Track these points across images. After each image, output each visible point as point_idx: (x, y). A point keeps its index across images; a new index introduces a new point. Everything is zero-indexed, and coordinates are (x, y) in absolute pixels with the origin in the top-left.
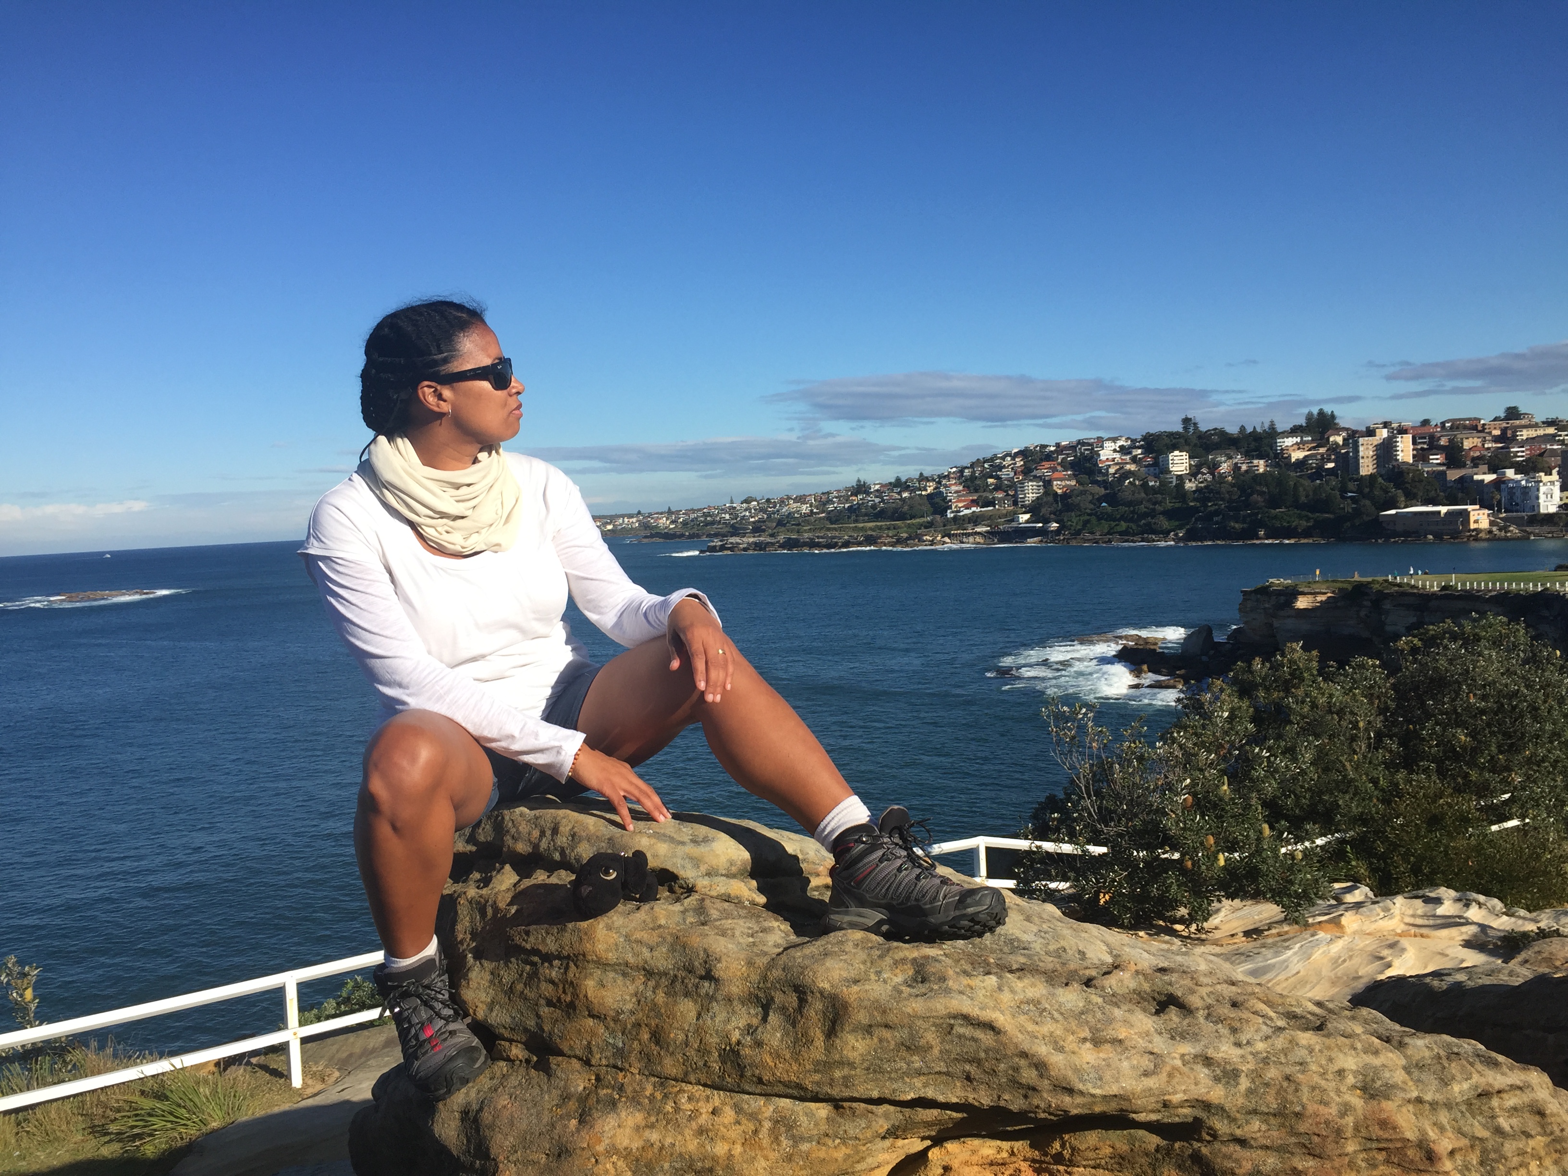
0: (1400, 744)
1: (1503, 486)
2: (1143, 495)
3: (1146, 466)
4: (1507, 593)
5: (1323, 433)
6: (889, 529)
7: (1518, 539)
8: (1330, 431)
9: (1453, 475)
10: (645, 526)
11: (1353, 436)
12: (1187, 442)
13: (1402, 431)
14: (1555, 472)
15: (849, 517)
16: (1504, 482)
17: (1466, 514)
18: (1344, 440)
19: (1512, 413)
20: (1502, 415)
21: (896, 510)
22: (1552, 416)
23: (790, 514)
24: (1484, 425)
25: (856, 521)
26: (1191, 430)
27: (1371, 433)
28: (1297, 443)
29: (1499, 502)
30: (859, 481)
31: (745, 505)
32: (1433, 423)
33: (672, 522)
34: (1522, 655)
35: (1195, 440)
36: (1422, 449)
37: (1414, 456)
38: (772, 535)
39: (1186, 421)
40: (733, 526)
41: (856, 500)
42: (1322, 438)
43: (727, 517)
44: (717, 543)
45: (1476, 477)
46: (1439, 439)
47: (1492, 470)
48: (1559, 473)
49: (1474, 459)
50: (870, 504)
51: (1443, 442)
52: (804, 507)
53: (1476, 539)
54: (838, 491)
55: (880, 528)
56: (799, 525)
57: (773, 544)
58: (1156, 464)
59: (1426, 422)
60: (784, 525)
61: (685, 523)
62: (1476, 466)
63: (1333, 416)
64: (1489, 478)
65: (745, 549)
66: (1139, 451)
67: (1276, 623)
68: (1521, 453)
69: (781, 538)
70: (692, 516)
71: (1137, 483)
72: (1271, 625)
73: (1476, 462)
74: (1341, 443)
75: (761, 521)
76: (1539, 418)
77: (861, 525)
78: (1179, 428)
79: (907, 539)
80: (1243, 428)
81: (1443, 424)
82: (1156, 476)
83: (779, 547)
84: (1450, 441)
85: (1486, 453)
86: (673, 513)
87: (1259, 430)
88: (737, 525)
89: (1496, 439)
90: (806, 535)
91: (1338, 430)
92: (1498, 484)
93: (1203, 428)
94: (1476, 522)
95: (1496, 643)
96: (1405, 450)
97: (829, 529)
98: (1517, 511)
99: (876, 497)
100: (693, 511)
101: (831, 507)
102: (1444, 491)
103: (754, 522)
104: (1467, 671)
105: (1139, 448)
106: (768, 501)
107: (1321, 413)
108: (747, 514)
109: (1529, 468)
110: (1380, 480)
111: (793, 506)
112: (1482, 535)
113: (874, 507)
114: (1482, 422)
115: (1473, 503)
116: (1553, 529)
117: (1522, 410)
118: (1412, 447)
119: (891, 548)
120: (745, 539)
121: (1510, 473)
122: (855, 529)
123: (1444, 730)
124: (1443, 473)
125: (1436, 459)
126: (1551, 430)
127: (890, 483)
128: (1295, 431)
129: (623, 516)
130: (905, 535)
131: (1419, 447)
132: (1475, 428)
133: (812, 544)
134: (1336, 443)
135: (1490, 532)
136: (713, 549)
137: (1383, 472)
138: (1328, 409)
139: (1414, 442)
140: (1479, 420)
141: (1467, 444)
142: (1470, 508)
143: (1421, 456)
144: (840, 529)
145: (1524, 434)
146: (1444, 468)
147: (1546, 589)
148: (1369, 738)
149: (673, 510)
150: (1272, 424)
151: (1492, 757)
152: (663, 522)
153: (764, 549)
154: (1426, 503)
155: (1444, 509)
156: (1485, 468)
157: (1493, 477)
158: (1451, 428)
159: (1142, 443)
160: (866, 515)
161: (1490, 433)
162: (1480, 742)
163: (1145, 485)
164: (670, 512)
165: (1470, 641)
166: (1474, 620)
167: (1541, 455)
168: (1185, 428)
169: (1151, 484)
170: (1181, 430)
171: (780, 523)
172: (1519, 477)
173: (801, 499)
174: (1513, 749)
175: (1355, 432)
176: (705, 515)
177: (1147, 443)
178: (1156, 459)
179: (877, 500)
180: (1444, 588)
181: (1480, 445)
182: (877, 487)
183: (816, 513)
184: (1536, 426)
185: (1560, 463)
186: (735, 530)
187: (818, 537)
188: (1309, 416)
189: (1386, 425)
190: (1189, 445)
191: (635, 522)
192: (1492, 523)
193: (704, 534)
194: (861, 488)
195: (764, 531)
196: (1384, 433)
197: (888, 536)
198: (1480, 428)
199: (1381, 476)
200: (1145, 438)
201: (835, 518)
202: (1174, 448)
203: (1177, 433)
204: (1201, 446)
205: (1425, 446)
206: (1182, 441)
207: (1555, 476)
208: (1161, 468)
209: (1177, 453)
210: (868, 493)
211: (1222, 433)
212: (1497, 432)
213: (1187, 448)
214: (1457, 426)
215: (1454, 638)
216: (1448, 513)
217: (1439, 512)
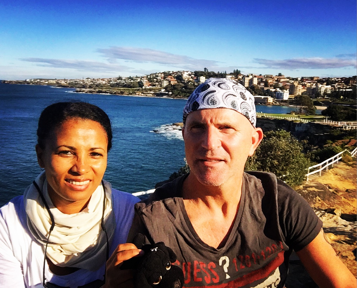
1: (276, 92)
2: (193, 87)
3: (195, 80)
4: (276, 119)
5: (237, 75)
6: (127, 90)
7: (278, 105)
8: (239, 75)
9: (266, 89)
10: (57, 83)
11: (244, 77)
13: (255, 77)
14: (288, 90)
15: (116, 86)
16: (277, 91)
17: (267, 99)
19: (280, 75)
20: (278, 75)
21: (129, 85)
22: (288, 76)
23: (100, 83)
24: (273, 77)
27: (248, 76)
28: (231, 77)
29: (275, 96)
30: (119, 76)
31: (87, 80)
32: (262, 75)
33: (66, 83)
35: (207, 74)
36: (259, 82)
37: (258, 83)
38: (94, 89)
39: (205, 69)
40: (83, 85)
41: (118, 81)
43: (82, 82)
44: (78, 89)
45: (271, 90)
46: (263, 79)
47: (274, 88)
49: (270, 85)
50: (122, 83)
52: (104, 82)
53: (269, 105)
54: (114, 78)
55: (125, 90)
56: (102, 87)
57: (94, 91)
58: (197, 79)
59: (260, 75)
60: (98, 86)
61: (69, 84)
62: (271, 87)
63: (240, 71)
64: (273, 90)
65: (86, 92)
66: (193, 75)
68: (281, 85)
69: (97, 90)
71: (192, 84)
73: (271, 86)
74: (241, 78)
75: (91, 85)
76: (285, 77)
77: (119, 88)
78: (203, 70)
80: (219, 72)
81: (264, 76)
82: (197, 82)
83: (96, 92)
84: (266, 80)
85: (273, 84)
86: (66, 80)
87: (222, 73)
88: (85, 85)
89: (276, 81)
90: (104, 90)
91: (241, 75)
92: (275, 92)
93: (209, 71)
94: (270, 101)
96: (255, 82)
97: (110, 89)
98: (279, 99)
99: (124, 81)
100: (72, 80)
101: (111, 83)
102: (263, 92)
103: (89, 85)
106: (94, 79)
107: (237, 70)
108: (87, 82)
109: (282, 88)
110: (249, 88)
111: (101, 81)
112: (271, 104)
113: (123, 84)
114: (273, 76)
115: (269, 96)
116: (286, 104)
117: (282, 74)
119: (127, 95)
120: (87, 89)
121: (278, 89)
122: (118, 89)
124: (264, 88)
125: (262, 84)
126: (288, 80)
127: (128, 78)
128: (231, 74)
129: (51, 80)
130: (131, 92)
131: (259, 81)
132: (271, 77)
133: (105, 92)
136: (77, 91)
137: (250, 86)
139: (258, 80)
140: (272, 75)
141: (269, 81)
142: (268, 97)
144: (114, 89)
145: (282, 80)
146: (263, 87)
147: (285, 119)
149: (66, 79)
150: (225, 72)
152: (63, 83)
153: (92, 93)
154: (259, 95)
155: (263, 97)
156: (273, 87)
157: (274, 90)
158: (266, 77)
159: (194, 73)
160: (121, 86)
161: (274, 79)
163: (194, 84)
164: (65, 80)
167: (285, 85)
168: (205, 71)
169: (196, 84)
172: (280, 90)
173: (103, 80)
176: (75, 81)
179: (124, 82)
180: (262, 117)
181: (272, 82)
182: (124, 78)
183: (107, 84)
184: (285, 78)
185: (289, 88)
186: (84, 87)
187: (108, 91)
188: (234, 71)
189: (252, 75)
191: (54, 82)
192: (273, 101)
193: (74, 87)
194: (120, 78)
195: (92, 87)
196: (251, 77)
197: (127, 92)
198: (272, 78)
201: (113, 86)
202: (202, 75)
203: (203, 72)
204: (208, 76)
206: (204, 74)
209: (202, 77)
210: (122, 80)
211: (213, 73)
212: (276, 79)
213: (205, 76)
214: (268, 77)
216: (264, 98)
217: (261, 98)
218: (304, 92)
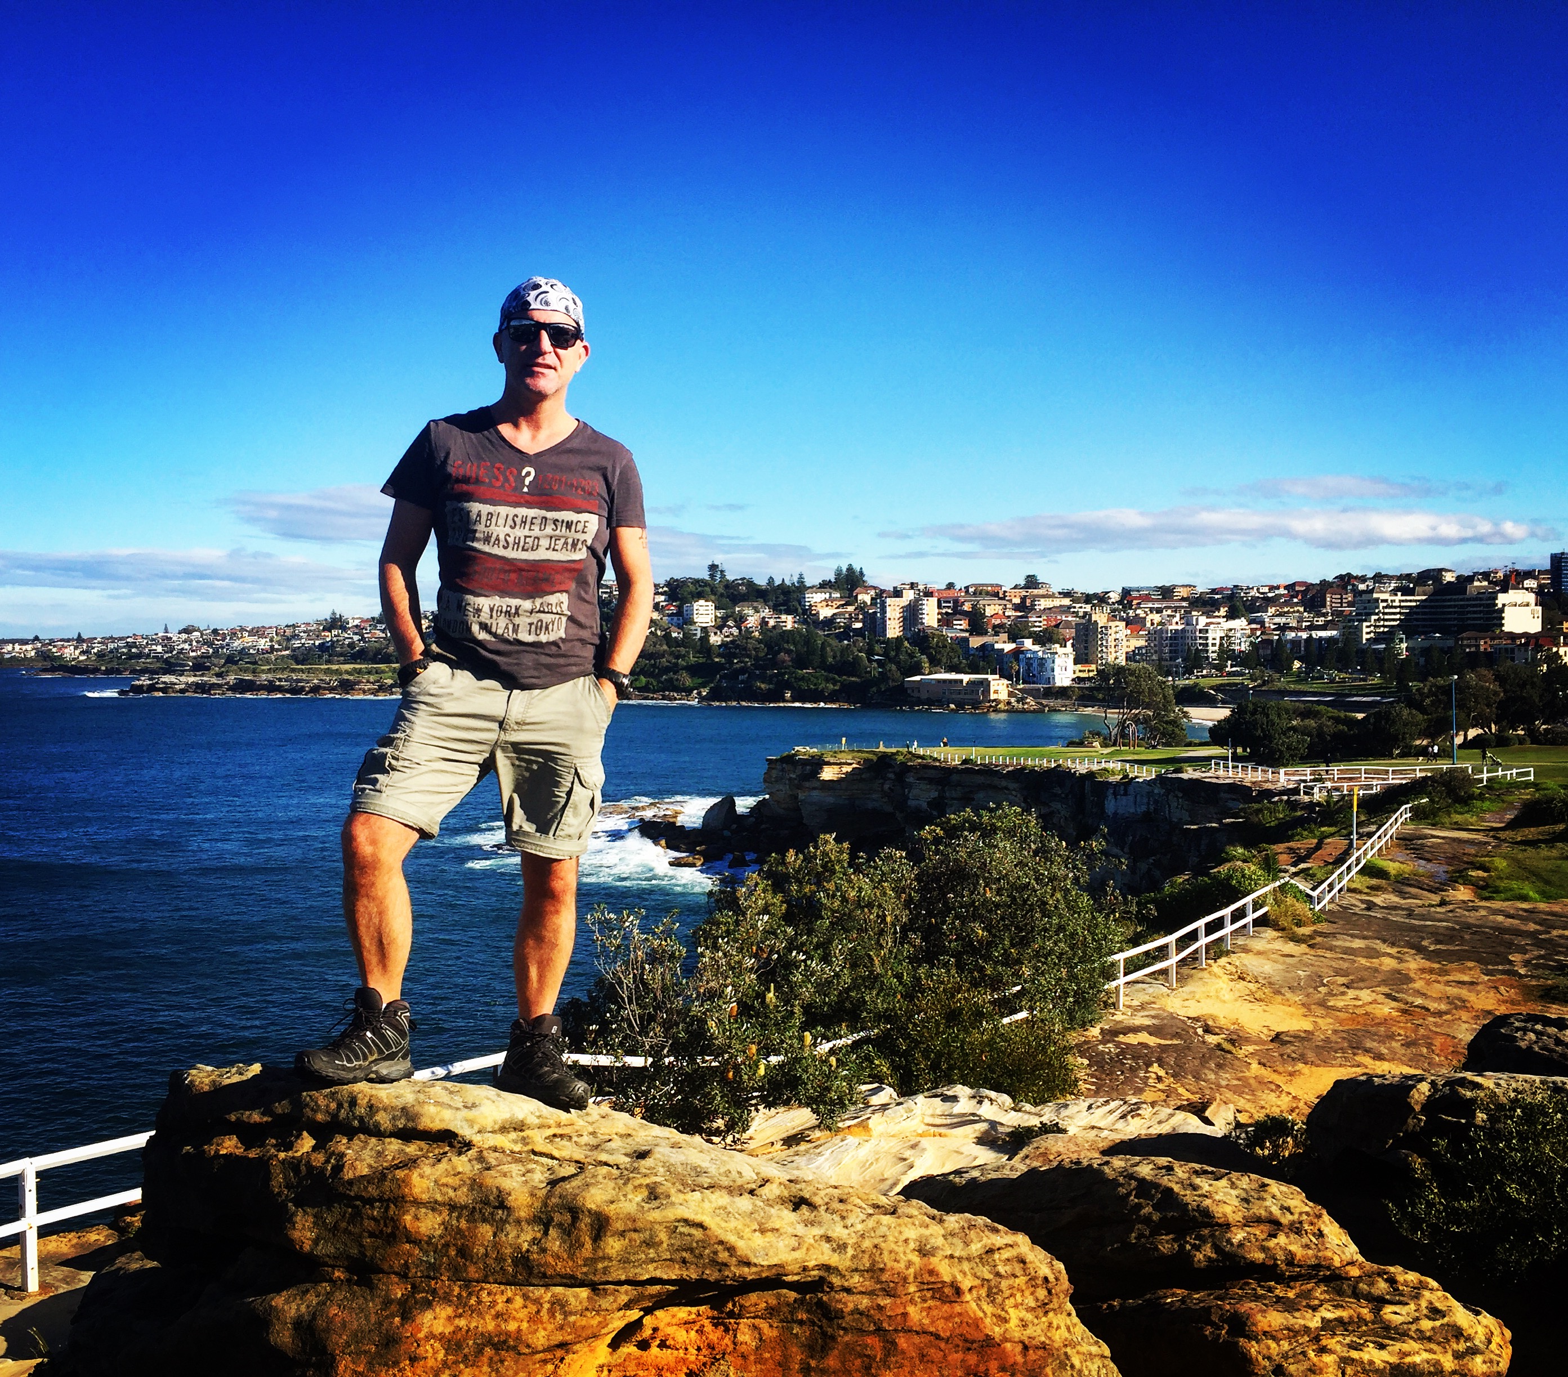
0: (923, 939)
1: (1021, 656)
2: (665, 647)
3: (669, 615)
4: (1024, 768)
5: (851, 590)
6: (369, 673)
7: (1034, 711)
8: (858, 590)
9: (975, 642)
10: (44, 655)
11: (880, 596)
12: (713, 592)
13: (928, 594)
14: (1069, 644)
15: (320, 657)
16: (1022, 652)
17: (986, 684)
18: (872, 599)
19: (1032, 582)
20: (1023, 583)
21: (378, 651)
22: (1068, 587)
23: (244, 649)
24: (1005, 592)
25: (328, 662)
26: (718, 576)
27: (897, 593)
28: (826, 600)
29: (1018, 672)
30: (334, 613)
31: (184, 636)
32: (957, 587)
33: (83, 653)
34: (1033, 846)
35: (721, 590)
36: (947, 613)
37: (939, 620)
38: (219, 675)
39: (713, 568)
40: (166, 661)
41: (328, 636)
42: (850, 596)
43: (159, 649)
44: (144, 681)
45: (997, 646)
46: (963, 604)
47: (1012, 638)
48: (1073, 645)
49: (994, 627)
50: (347, 642)
51: (967, 607)
52: (262, 641)
53: (996, 711)
54: (308, 624)
55: (359, 672)
56: (255, 663)
57: (220, 686)
58: (680, 613)
59: (950, 586)
60: (236, 663)
61: (100, 655)
62: (996, 634)
63: (862, 573)
64: (1008, 647)
65: (182, 691)
66: (662, 598)
67: (801, 796)
68: (1038, 623)
69: (231, 679)
70: (111, 646)
71: (659, 633)
72: (796, 797)
73: (997, 629)
74: (869, 603)
75: (205, 656)
76: (1055, 589)
77: (335, 667)
78: (705, 575)
79: (392, 686)
80: (771, 580)
81: (967, 588)
82: (680, 627)
83: (228, 690)
84: (974, 606)
85: (1005, 621)
86: (84, 641)
87: (788, 582)
88: (172, 660)
89: (1017, 608)
90: (264, 676)
91: (867, 588)
92: (1017, 653)
93: (730, 577)
94: (996, 692)
95: (1010, 833)
96: (930, 615)
97: (293, 670)
98: (1034, 683)
99: (355, 634)
100: (113, 639)
101: (297, 644)
102: (967, 659)
103: (195, 658)
104: (985, 864)
105: (662, 594)
106: (215, 632)
107: (850, 569)
108: (186, 646)
109: (1044, 638)
110: (906, 644)
111: (248, 640)
112: (1001, 706)
113: (352, 645)
114: (1004, 589)
115: (993, 673)
116: (1067, 702)
117: (1041, 579)
118: (937, 611)
119: (372, 697)
120: (183, 679)
121: (1028, 643)
122: (327, 672)
123: (963, 923)
124: (966, 640)
125: (962, 624)
126: (1067, 602)
127: (373, 618)
128: (824, 586)
129: (13, 642)
130: (390, 682)
131: (944, 611)
132: (996, 595)
133: (271, 688)
134: (864, 602)
135: (1009, 703)
136: (139, 689)
137: (909, 636)
138: (857, 568)
139: (939, 606)
140: (1001, 586)
141: (989, 611)
142: (990, 677)
143: (945, 621)
144: (309, 671)
145: (1043, 604)
146: (967, 634)
147: (1059, 766)
148: (895, 932)
149: (85, 636)
150: (801, 576)
151: (1005, 950)
152: (70, 653)
153: (208, 692)
154: (951, 669)
155: (966, 678)
156: (1004, 636)
157: (1013, 646)
158: (975, 593)
159: (665, 589)
160: (341, 655)
161: (1010, 601)
162: (995, 936)
163: (667, 636)
164: (80, 640)
165: (988, 832)
166: (991, 810)
167: (1057, 626)
168: (712, 576)
169: (674, 635)
170: (707, 578)
171: (230, 660)
172: (1037, 648)
173: (257, 632)
174: (1024, 943)
175: (883, 591)
176: (129, 646)
177: (670, 590)
178: (680, 608)
179: (356, 638)
180: (965, 762)
181: (1001, 612)
182: (357, 622)
183: (277, 650)
184: (1052, 596)
185: (1074, 635)
186: (170, 666)
187: (280, 680)
188: (838, 573)
189: (913, 586)
190: (715, 594)
191: (30, 651)
192: (1011, 694)
193: (126, 670)
194: (336, 623)
195: (208, 669)
196: (909, 595)
197: (368, 682)
198: (1001, 595)
199: (907, 639)
200: (668, 584)
201: (303, 657)
202: (700, 596)
203: (702, 580)
204: (728, 597)
205: (950, 611)
206: (708, 589)
207: (1069, 649)
208: (683, 619)
209: (702, 602)
210: (344, 629)
211: (750, 584)
212: (1017, 601)
213: (713, 597)
214: (979, 591)
215: (972, 829)
216: (971, 683)
217: (961, 681)
218: (1140, 648)
